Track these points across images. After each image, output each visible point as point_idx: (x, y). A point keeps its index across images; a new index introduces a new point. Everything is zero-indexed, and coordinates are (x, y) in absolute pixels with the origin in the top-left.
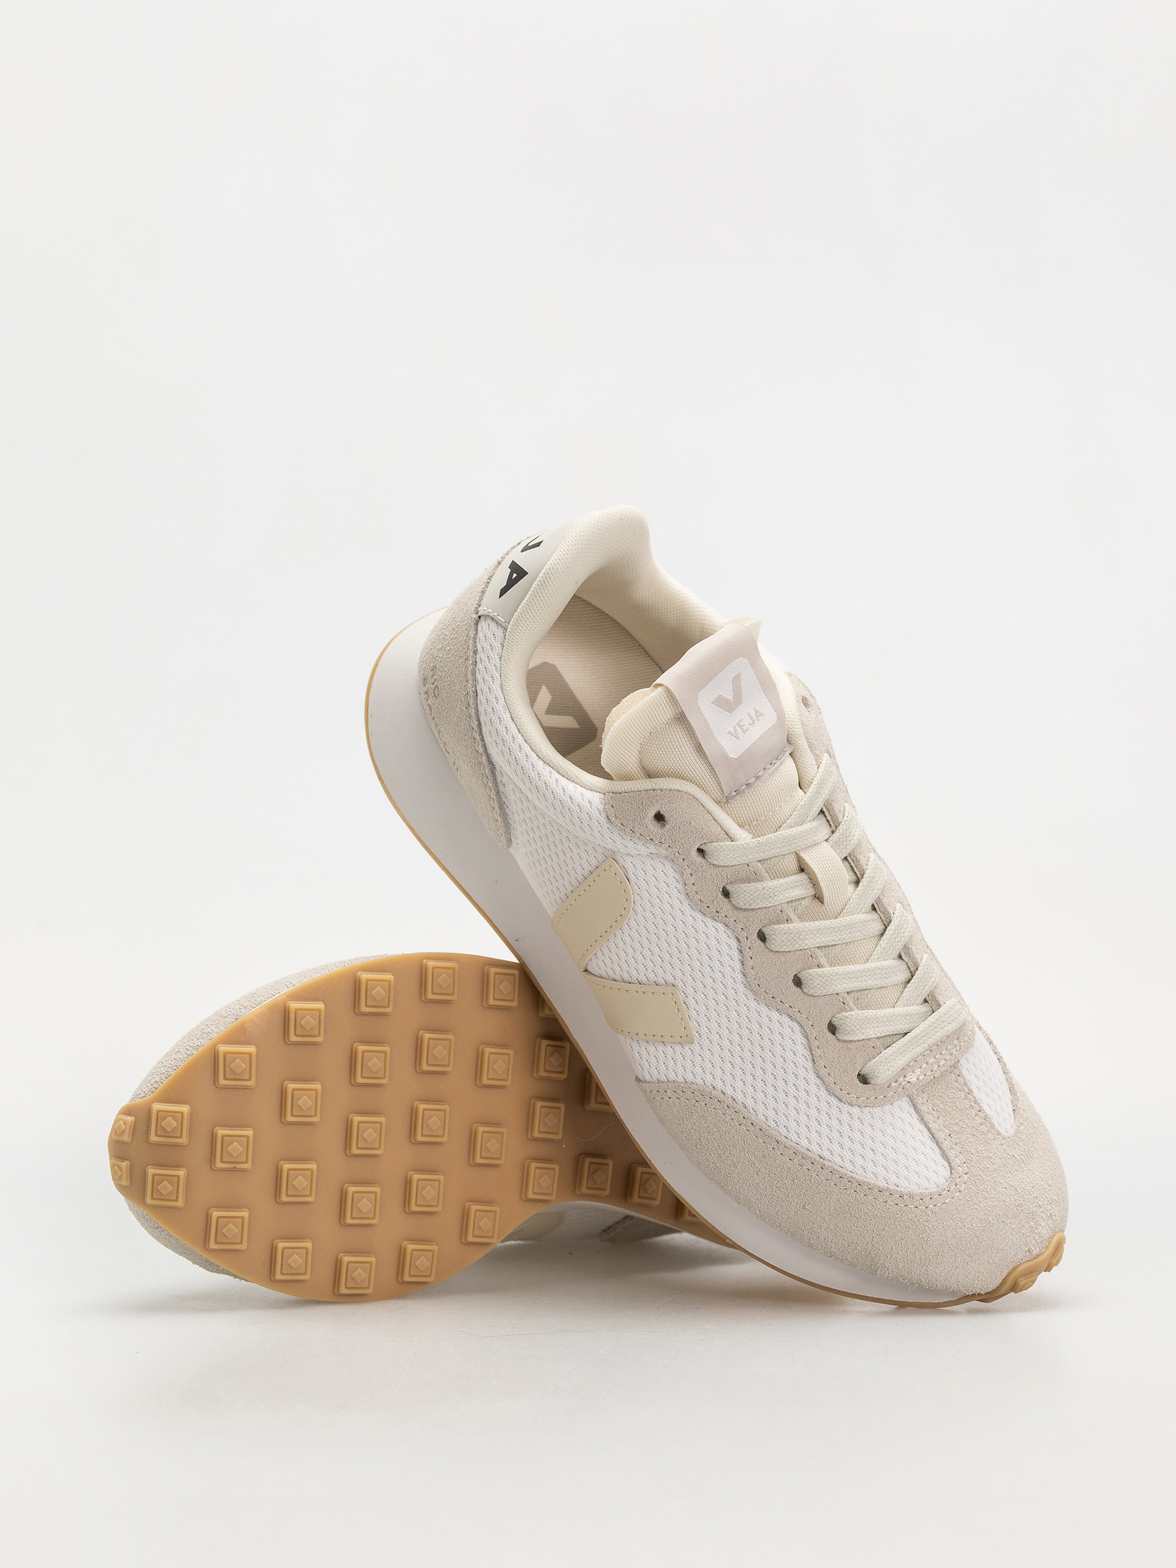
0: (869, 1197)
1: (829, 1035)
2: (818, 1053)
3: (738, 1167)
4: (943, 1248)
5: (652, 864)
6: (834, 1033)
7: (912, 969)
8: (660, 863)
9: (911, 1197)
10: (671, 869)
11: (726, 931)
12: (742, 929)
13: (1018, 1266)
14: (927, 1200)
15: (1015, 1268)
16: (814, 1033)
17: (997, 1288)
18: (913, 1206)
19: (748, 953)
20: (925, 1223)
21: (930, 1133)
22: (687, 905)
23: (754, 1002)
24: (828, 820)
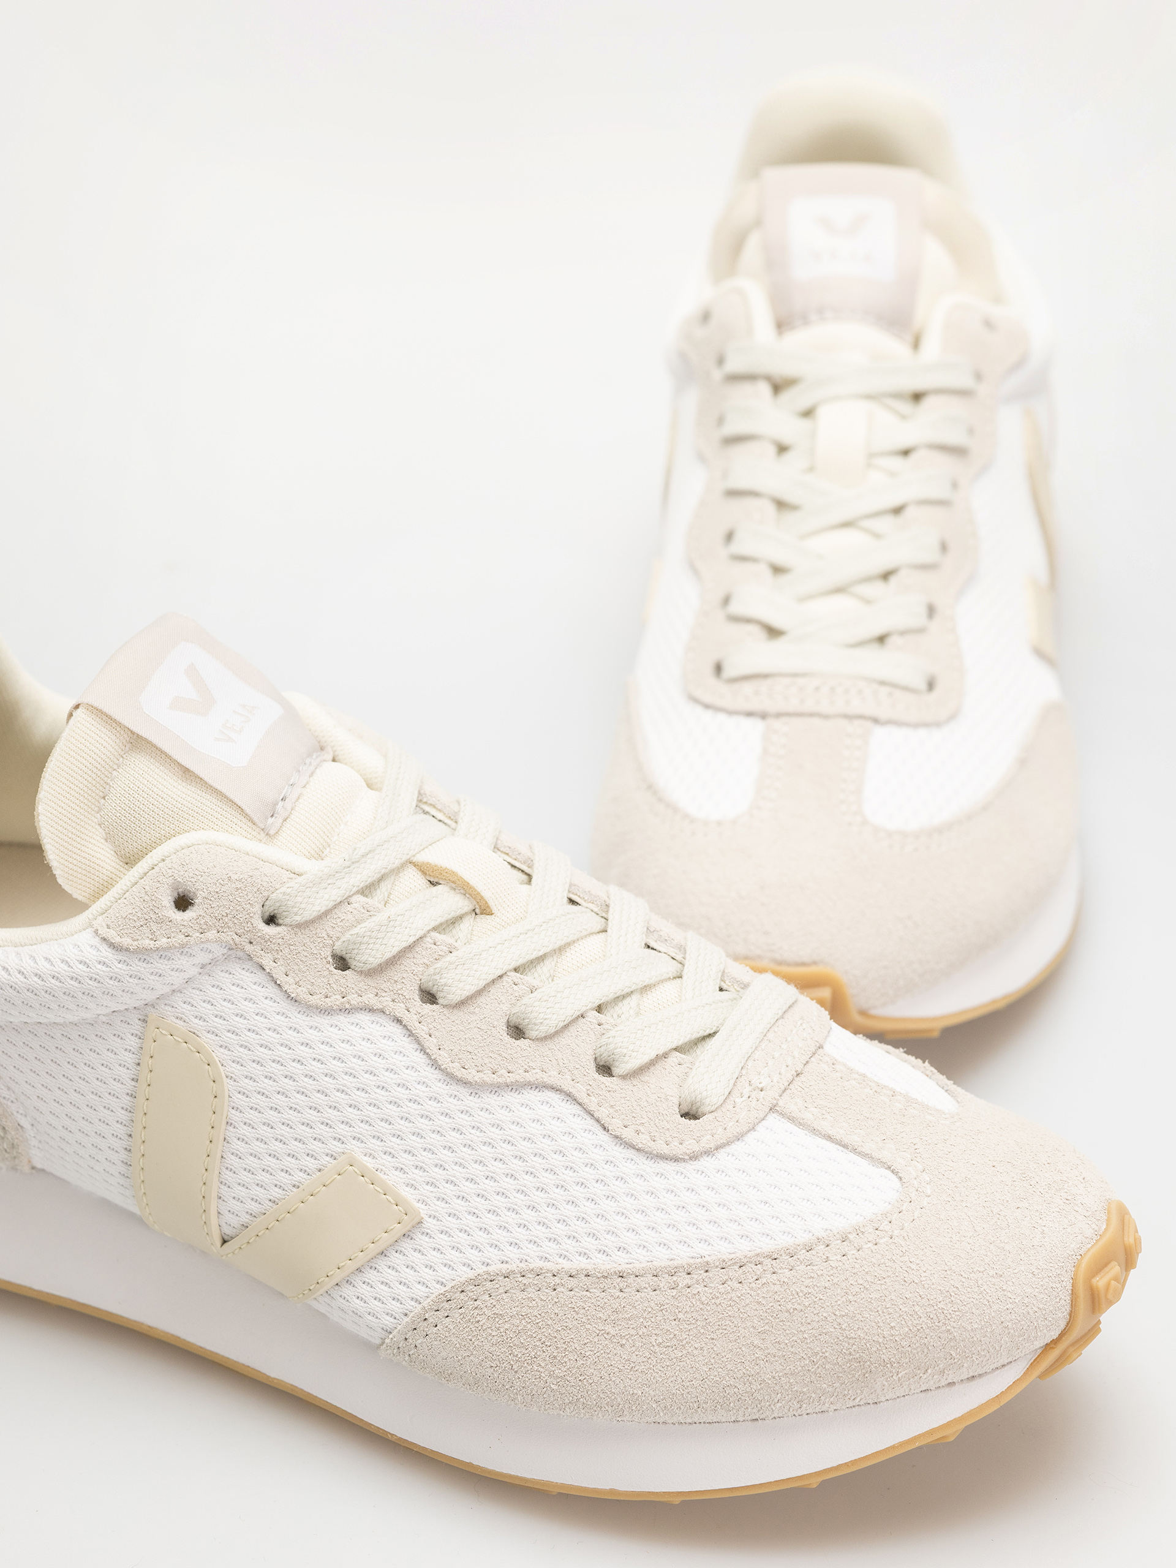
0: (798, 1268)
1: (606, 1080)
2: (602, 1113)
3: (587, 1354)
4: (952, 1282)
5: (214, 983)
6: (611, 1075)
7: (679, 957)
8: (223, 974)
9: (859, 1231)
10: (244, 972)
11: (373, 1018)
12: (393, 1001)
13: (1080, 1261)
14: (885, 1226)
15: (1077, 1267)
16: (579, 1091)
17: (1070, 1315)
18: (870, 1245)
19: (421, 1031)
20: (902, 1259)
21: (837, 1144)
22: (296, 1014)
23: (471, 1098)
24: (440, 821)
